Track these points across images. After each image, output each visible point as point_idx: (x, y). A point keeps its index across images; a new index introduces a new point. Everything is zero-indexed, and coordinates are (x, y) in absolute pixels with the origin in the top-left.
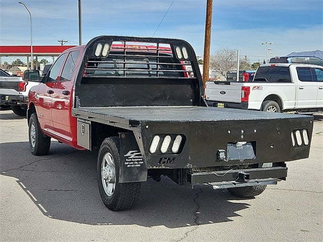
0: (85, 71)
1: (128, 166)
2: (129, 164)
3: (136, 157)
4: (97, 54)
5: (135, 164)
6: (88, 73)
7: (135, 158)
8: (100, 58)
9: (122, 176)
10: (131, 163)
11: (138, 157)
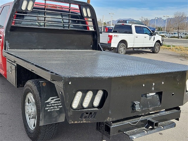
0: (14, 21)
1: (49, 111)
2: (49, 109)
3: (56, 102)
4: (23, 8)
5: (55, 109)
6: (16, 23)
7: (55, 104)
8: (26, 12)
9: (43, 120)
10: (51, 108)
11: (57, 102)
